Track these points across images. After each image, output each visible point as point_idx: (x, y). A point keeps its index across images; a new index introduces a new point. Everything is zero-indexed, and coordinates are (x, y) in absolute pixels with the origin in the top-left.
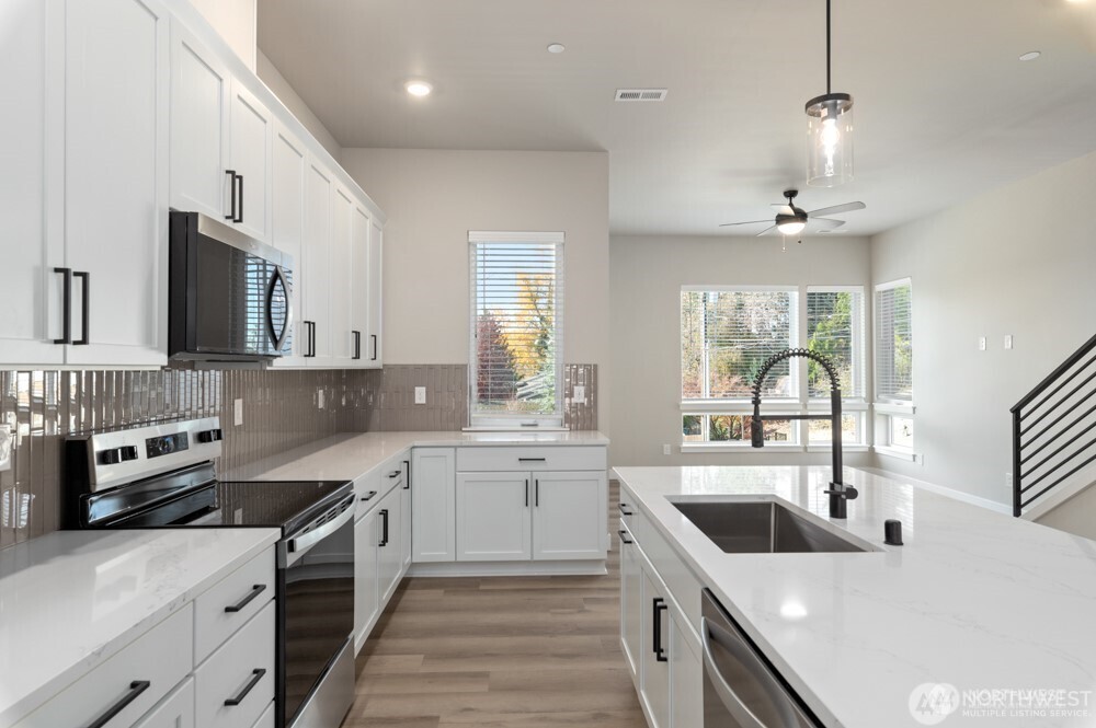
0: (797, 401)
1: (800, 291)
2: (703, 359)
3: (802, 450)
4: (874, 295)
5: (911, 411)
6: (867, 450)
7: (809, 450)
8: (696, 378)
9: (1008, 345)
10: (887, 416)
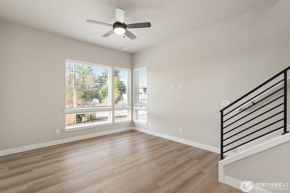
0: (111, 107)
1: (112, 68)
2: (74, 94)
3: (112, 124)
4: (133, 73)
5: (146, 109)
6: (131, 121)
7: (115, 124)
8: (72, 99)
9: (181, 87)
10: (137, 110)
